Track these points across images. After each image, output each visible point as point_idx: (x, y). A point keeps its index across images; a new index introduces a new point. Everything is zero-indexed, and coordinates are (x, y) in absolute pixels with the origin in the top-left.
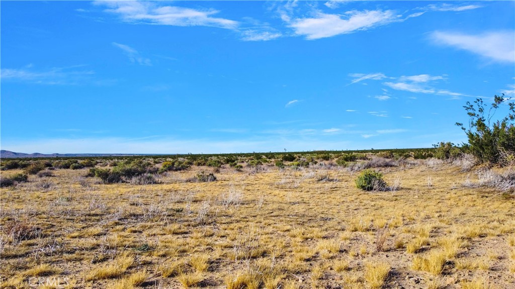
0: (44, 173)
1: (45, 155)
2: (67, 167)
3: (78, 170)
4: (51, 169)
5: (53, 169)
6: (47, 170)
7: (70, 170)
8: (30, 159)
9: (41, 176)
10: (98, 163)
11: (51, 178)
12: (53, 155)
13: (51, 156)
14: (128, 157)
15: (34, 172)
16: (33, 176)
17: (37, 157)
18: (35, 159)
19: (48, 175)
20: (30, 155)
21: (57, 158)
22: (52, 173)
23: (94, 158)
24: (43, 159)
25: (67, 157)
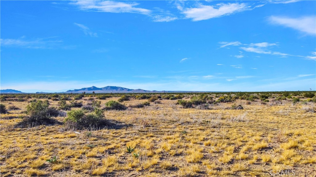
0: (157, 102)
1: (159, 92)
2: (168, 98)
3: (173, 100)
4: (161, 100)
5: (162, 100)
6: (158, 100)
7: (170, 100)
8: (151, 94)
9: (156, 103)
10: (184, 96)
11: (160, 104)
12: (162, 91)
13: (161, 92)
14: (202, 93)
15: (153, 101)
16: (152, 103)
17: (155, 92)
18: (154, 94)
19: (159, 103)
20: (152, 91)
21: (164, 94)
22: (161, 102)
23: (183, 93)
24: (157, 94)
25: (169, 93)
